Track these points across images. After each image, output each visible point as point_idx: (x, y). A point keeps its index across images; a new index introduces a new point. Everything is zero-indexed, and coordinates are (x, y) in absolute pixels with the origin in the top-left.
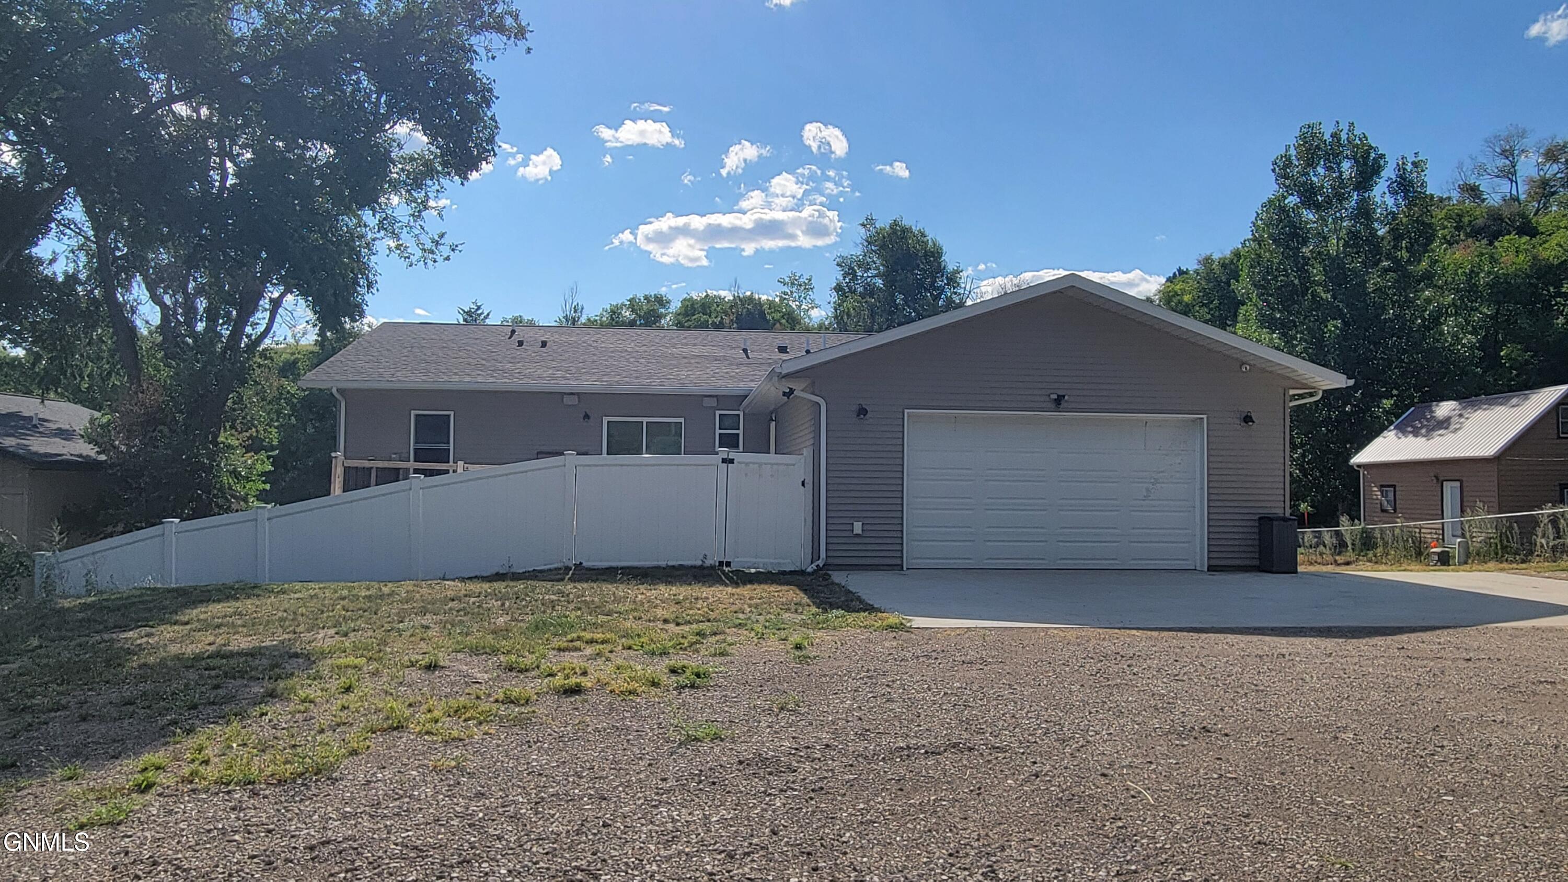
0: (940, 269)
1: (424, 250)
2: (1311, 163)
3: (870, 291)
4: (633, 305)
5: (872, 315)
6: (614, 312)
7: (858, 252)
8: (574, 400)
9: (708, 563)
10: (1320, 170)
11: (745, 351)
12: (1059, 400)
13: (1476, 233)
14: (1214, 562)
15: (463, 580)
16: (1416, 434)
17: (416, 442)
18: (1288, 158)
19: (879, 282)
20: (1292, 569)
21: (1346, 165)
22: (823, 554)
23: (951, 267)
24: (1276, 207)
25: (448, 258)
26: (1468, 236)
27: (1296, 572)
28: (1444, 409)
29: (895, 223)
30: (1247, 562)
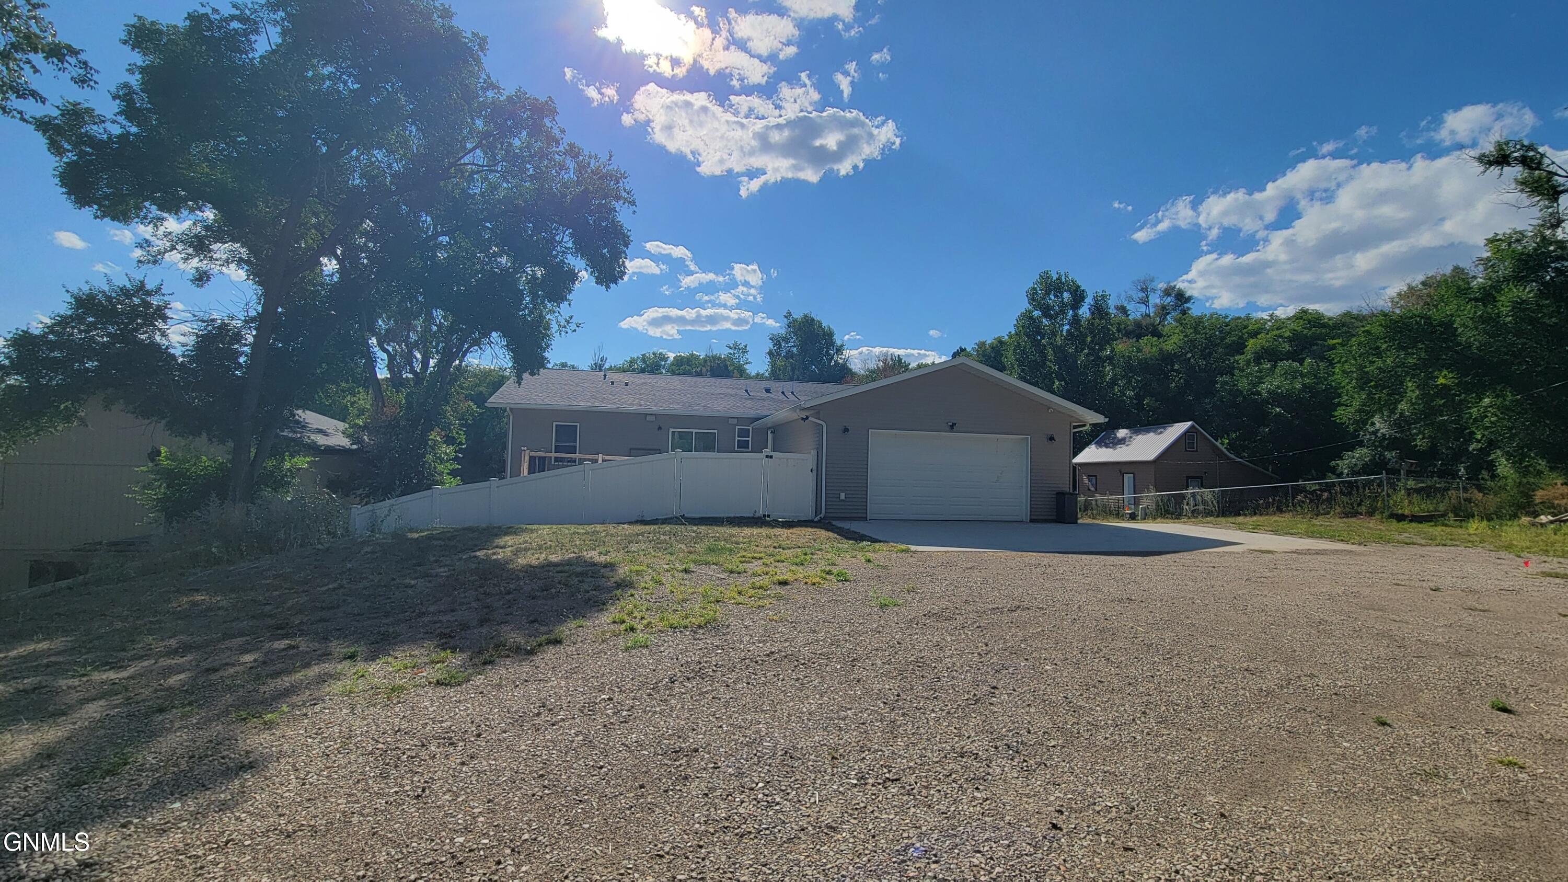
0: (832, 343)
1: (559, 325)
2: (1048, 293)
3: (789, 355)
4: (644, 359)
5: (793, 370)
6: (633, 361)
7: (783, 332)
8: (653, 418)
9: (757, 515)
10: (1052, 297)
11: (746, 391)
12: (952, 427)
13: (1128, 334)
14: (1033, 517)
15: (630, 523)
16: (1107, 446)
17: (556, 441)
18: (1034, 289)
19: (795, 350)
20: (1075, 522)
21: (1066, 295)
22: (823, 511)
23: (839, 343)
24: (1027, 316)
25: (575, 331)
26: (1124, 335)
27: (1076, 523)
28: (1122, 433)
29: (806, 316)
30: (1046, 517)
